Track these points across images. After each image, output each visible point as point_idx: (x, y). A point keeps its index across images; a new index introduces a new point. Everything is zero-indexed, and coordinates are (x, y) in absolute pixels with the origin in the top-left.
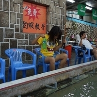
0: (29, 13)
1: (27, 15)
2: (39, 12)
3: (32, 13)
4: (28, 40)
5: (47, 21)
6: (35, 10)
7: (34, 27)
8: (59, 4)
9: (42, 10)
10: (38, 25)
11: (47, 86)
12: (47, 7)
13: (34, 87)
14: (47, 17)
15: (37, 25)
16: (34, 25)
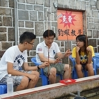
0: (64, 20)
1: (62, 23)
2: (74, 18)
3: (67, 20)
4: (64, 47)
5: (83, 26)
6: (70, 17)
7: (70, 34)
8: (96, 8)
9: (78, 16)
10: (75, 31)
11: (71, 93)
12: (83, 12)
13: (56, 94)
14: (83, 23)
15: (73, 32)
16: (70, 31)
